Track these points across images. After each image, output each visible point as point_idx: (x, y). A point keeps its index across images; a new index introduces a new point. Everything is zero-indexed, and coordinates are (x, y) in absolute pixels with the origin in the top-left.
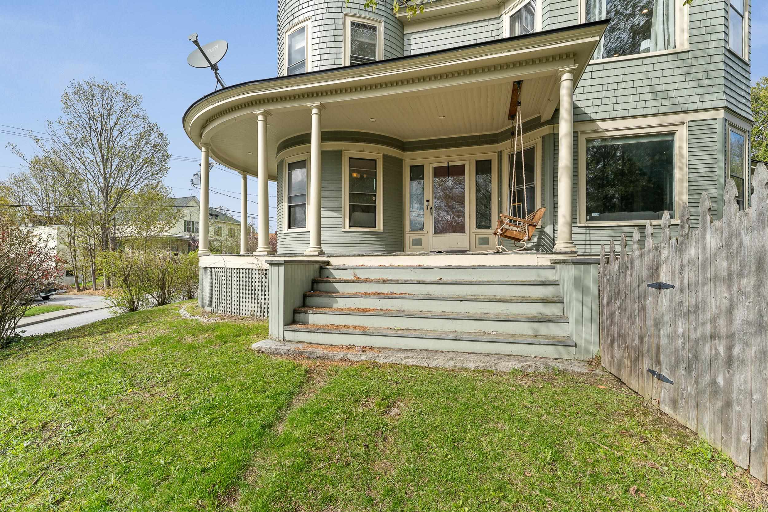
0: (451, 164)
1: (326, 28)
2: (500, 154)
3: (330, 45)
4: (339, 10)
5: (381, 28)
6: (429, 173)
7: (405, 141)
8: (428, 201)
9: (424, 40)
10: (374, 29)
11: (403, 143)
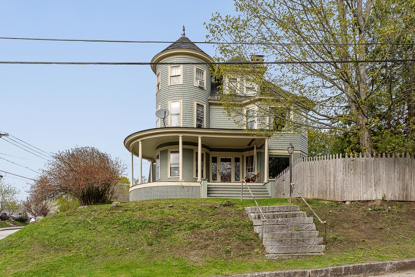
0: (226, 158)
1: (188, 104)
2: (243, 156)
3: (190, 110)
4: (193, 98)
5: (205, 106)
6: (219, 160)
7: (211, 147)
8: (218, 170)
9: (217, 111)
10: (203, 106)
11: (210, 148)
